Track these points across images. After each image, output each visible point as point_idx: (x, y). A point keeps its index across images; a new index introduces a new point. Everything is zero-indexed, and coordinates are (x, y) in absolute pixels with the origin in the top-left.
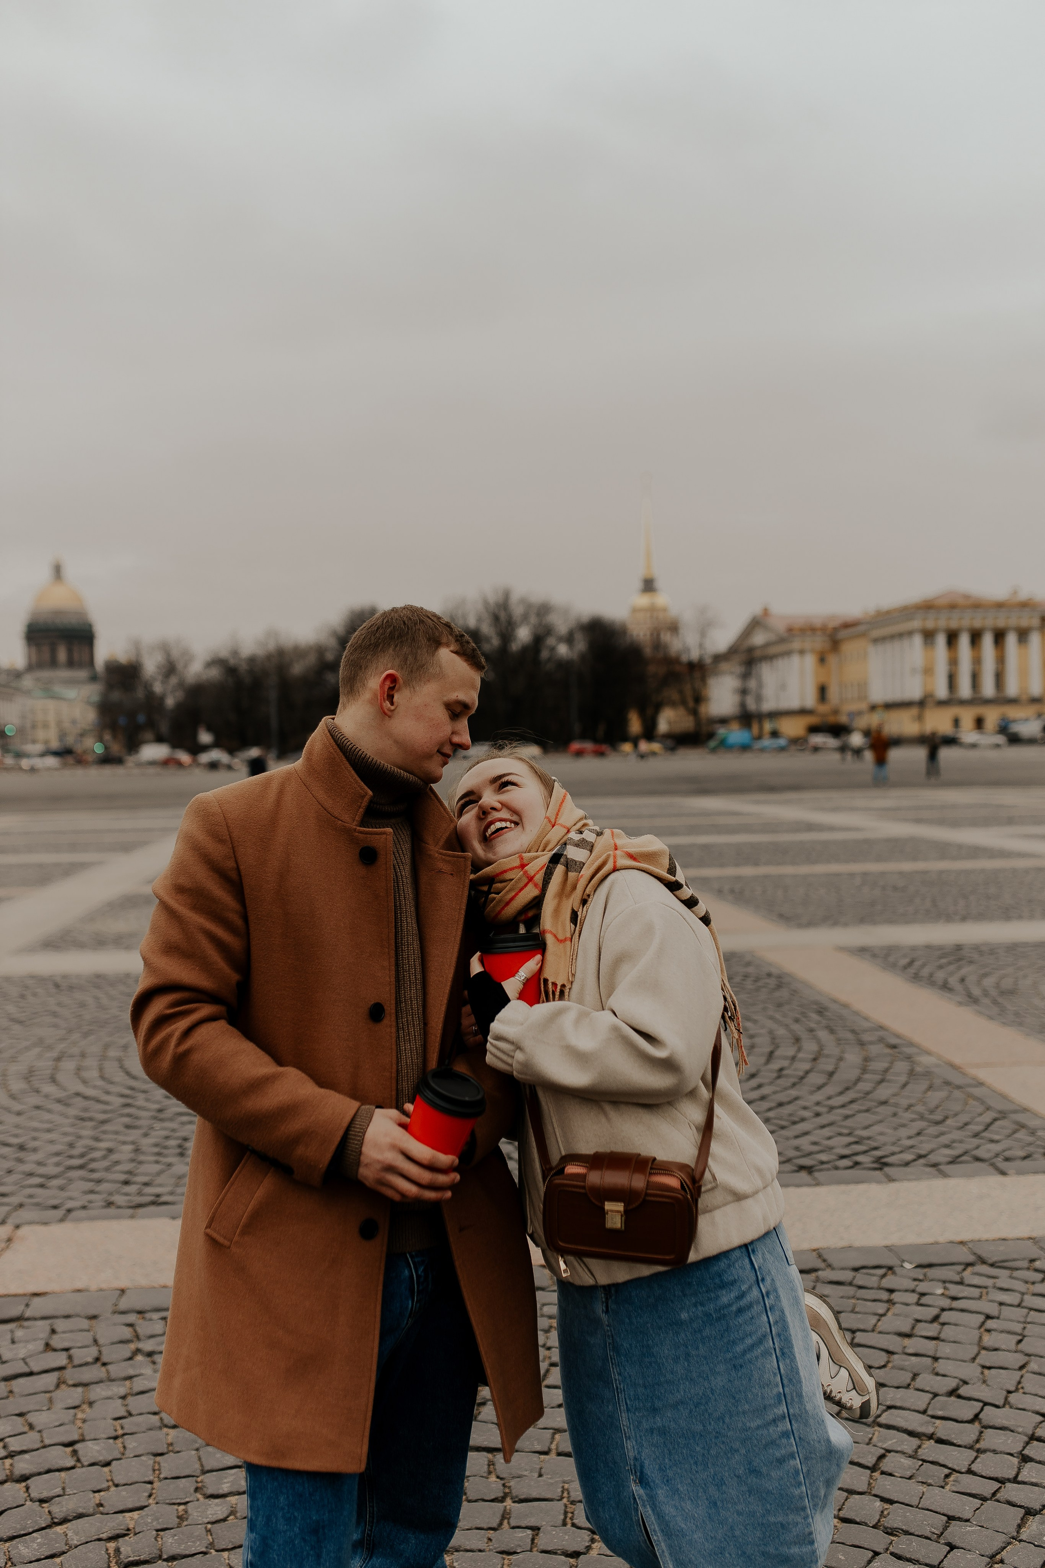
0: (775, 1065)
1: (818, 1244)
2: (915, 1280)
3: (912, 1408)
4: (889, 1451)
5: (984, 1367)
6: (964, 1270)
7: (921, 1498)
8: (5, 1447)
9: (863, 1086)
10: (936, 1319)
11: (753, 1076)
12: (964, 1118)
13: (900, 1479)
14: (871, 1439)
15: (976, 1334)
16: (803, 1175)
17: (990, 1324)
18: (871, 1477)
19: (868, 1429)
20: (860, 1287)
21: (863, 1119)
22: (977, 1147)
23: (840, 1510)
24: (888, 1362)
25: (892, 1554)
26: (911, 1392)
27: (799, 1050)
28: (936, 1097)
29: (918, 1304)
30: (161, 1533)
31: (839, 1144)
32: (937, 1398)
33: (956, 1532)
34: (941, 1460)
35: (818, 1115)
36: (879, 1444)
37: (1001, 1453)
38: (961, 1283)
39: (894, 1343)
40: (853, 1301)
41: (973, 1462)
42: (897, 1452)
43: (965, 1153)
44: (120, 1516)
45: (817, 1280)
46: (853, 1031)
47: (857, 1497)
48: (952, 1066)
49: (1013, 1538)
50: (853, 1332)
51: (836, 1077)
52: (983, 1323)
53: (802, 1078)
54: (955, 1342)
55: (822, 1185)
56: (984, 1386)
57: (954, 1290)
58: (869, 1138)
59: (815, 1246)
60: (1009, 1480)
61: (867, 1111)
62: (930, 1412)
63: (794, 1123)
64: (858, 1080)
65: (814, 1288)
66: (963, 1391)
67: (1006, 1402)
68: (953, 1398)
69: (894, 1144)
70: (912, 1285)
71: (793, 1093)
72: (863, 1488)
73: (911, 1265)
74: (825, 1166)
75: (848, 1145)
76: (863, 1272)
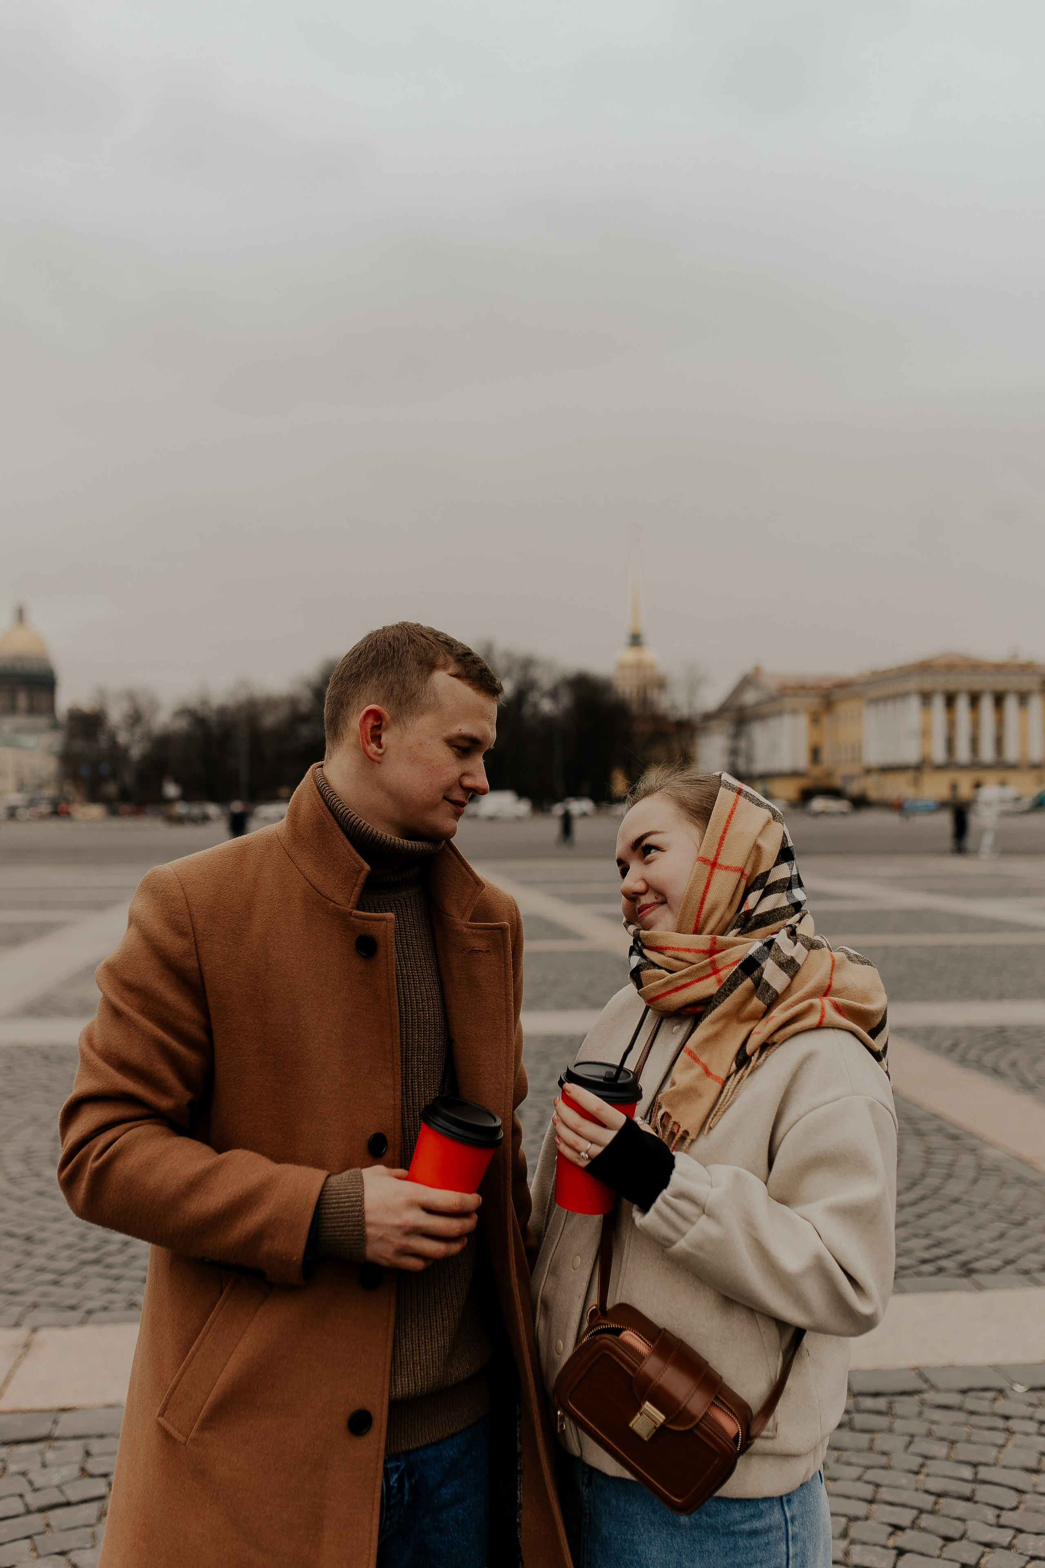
1: (918, 1360)
2: (1031, 1405)
9: (932, 1181)
20: (972, 1413)
21: (938, 1219)
24: (1020, 1503)
28: (1012, 1194)
29: (1040, 1434)
39: (1020, 1479)
40: (966, 1429)
45: (923, 1403)
48: (1021, 1160)
50: (975, 1465)
55: (908, 1292)
58: (949, 1240)
59: (914, 1362)
61: (941, 1209)
64: (923, 1176)
65: (920, 1414)
69: (976, 1247)
70: (1029, 1411)
73: (1022, 1387)
74: (906, 1272)
75: (928, 1248)
76: (971, 1394)
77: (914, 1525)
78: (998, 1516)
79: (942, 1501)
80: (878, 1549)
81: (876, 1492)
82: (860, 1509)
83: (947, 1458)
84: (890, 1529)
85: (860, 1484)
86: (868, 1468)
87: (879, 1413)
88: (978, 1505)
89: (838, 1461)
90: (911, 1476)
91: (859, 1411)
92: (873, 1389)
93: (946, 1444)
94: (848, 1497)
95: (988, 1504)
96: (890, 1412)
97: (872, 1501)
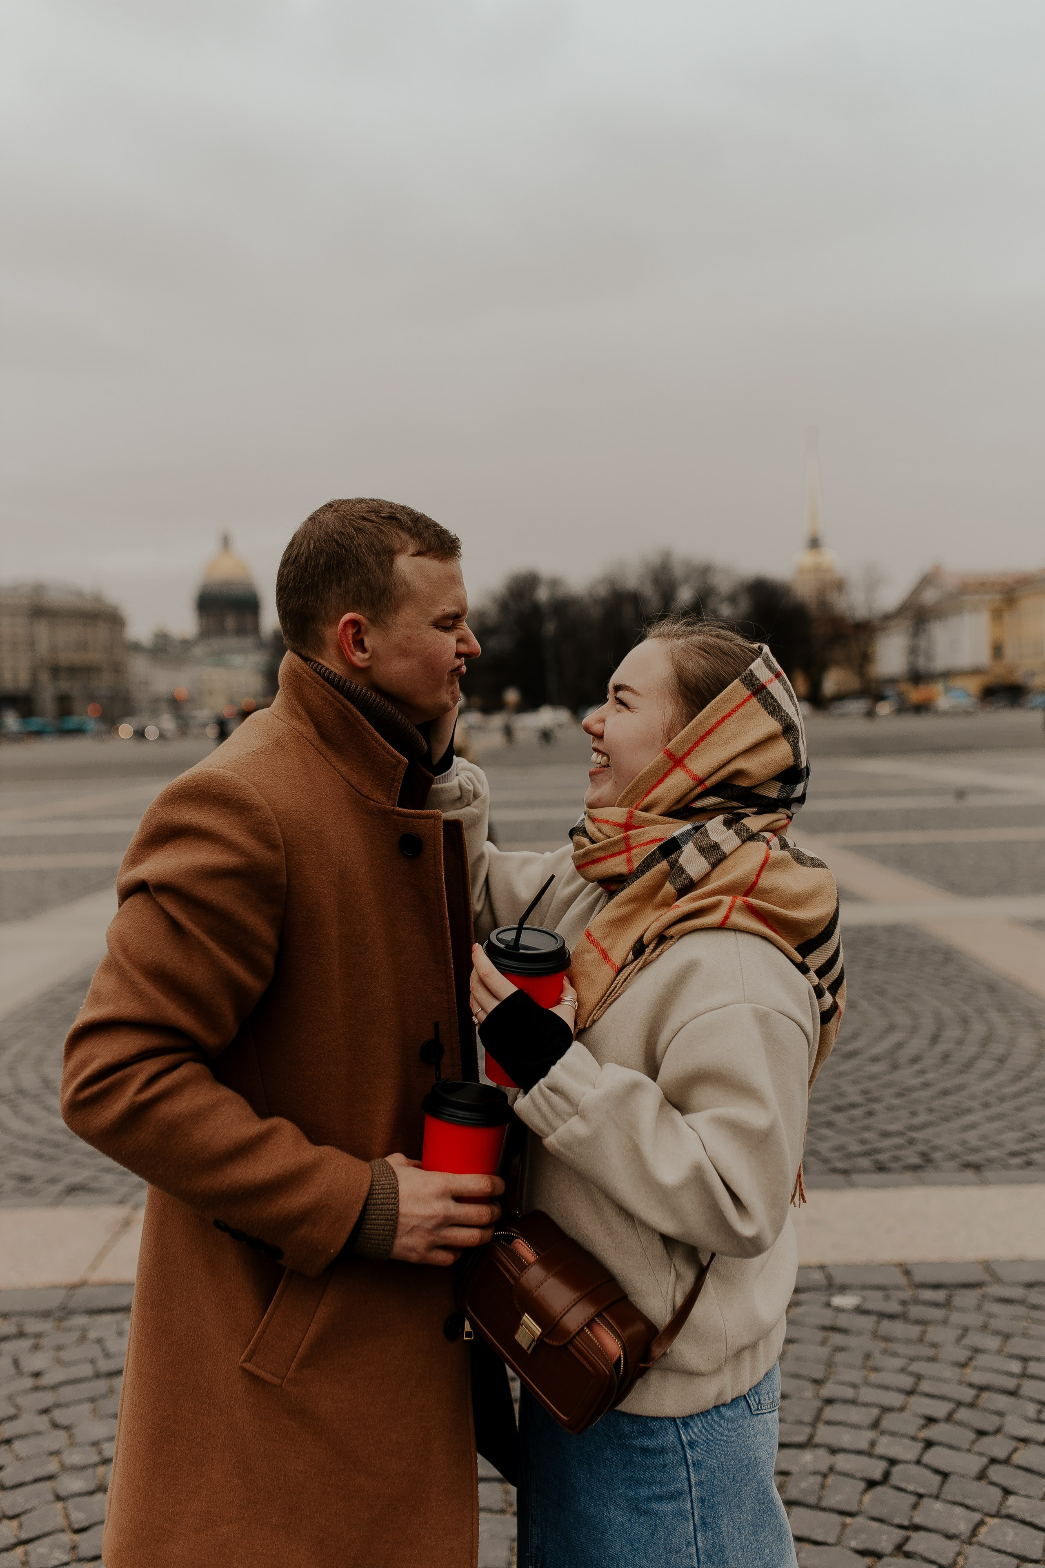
0: (940, 1048)
1: (987, 1253)
8: (100, 1453)
11: (915, 1060)
16: (970, 1174)
20: (1034, 1307)
27: (968, 1031)
31: (1011, 1139)
35: (986, 1105)
40: (1025, 1324)
45: (984, 1296)
46: (1029, 1013)
50: (1025, 1359)
51: (1009, 1063)
53: (970, 1064)
55: (991, 1185)
59: (984, 1255)
64: (1032, 1067)
65: (979, 1307)
71: (959, 1080)
74: (994, 1164)
75: (1022, 1141)
76: (1037, 1289)
77: (949, 1418)
79: (985, 1395)
80: (906, 1441)
81: (916, 1384)
82: (898, 1399)
83: (999, 1352)
84: (923, 1421)
85: (902, 1376)
86: (913, 1359)
87: (936, 1304)
88: (1021, 1400)
89: (885, 1352)
90: (957, 1370)
91: (917, 1302)
92: (935, 1281)
93: (1000, 1338)
94: (886, 1388)
95: (1032, 1400)
96: (946, 1304)
97: (910, 1393)
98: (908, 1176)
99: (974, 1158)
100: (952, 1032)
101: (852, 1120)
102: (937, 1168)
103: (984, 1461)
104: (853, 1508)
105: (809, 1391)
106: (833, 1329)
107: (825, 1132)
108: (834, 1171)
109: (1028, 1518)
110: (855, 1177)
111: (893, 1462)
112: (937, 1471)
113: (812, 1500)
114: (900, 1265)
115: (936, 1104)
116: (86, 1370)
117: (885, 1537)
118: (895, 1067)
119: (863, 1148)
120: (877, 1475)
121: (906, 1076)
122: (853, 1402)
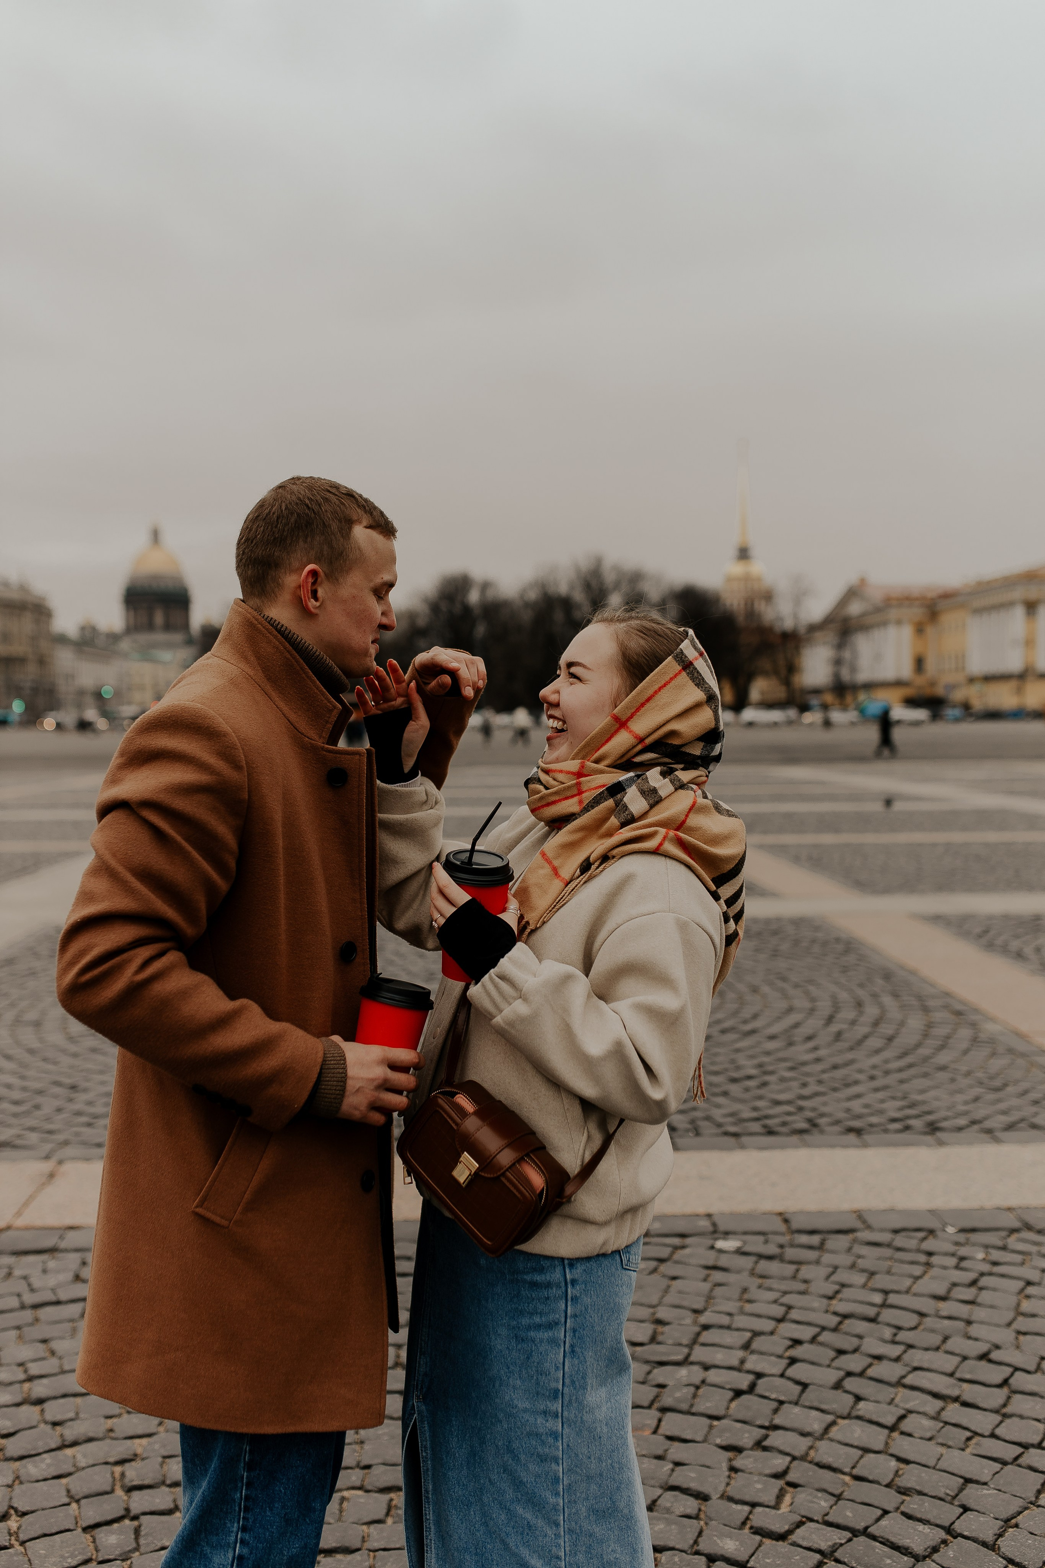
0: (834, 1028)
1: (860, 1204)
2: (957, 1244)
3: (940, 1371)
4: (910, 1412)
5: (1019, 1333)
6: (1009, 1236)
7: (939, 1459)
8: (26, 1371)
9: (924, 1051)
10: (974, 1283)
11: (809, 1038)
12: (1024, 1085)
13: (919, 1440)
14: (893, 1399)
15: (1013, 1300)
16: (852, 1137)
17: (1030, 1290)
18: (889, 1436)
19: (892, 1390)
20: (899, 1249)
21: (919, 1083)
22: (1036, 1114)
23: (853, 1467)
24: (919, 1324)
25: (903, 1514)
26: (940, 1355)
27: (861, 1013)
28: (999, 1063)
29: (957, 1267)
30: (167, 1460)
31: (892, 1108)
32: (967, 1362)
33: (971, 1495)
34: (964, 1422)
35: (872, 1078)
36: (902, 1405)
37: (1028, 1418)
38: (1004, 1248)
39: (927, 1305)
40: (890, 1263)
41: (998, 1426)
42: (918, 1413)
43: (1022, 1120)
44: (129, 1442)
45: (855, 1241)
46: (920, 998)
47: (872, 1455)
48: (1017, 1034)
49: (1031, 1503)
50: (886, 1292)
51: (897, 1042)
52: (1022, 1290)
53: (860, 1042)
54: (992, 1307)
55: (870, 1146)
56: (1017, 1352)
57: (996, 1255)
58: (924, 1102)
59: (857, 1206)
60: (1033, 1446)
61: (926, 1075)
62: (958, 1375)
63: (847, 1085)
64: (918, 1045)
65: (850, 1249)
66: (995, 1355)
67: (1038, 1368)
68: (983, 1363)
69: (949, 1108)
70: (952, 1248)
71: (850, 1056)
72: (879, 1446)
73: (953, 1228)
74: (875, 1129)
75: (901, 1109)
76: (903, 1234)
77: (813, 1340)
78: (895, 1335)
79: (847, 1322)
80: (773, 1358)
81: (787, 1313)
82: (769, 1325)
83: (864, 1286)
84: (789, 1343)
85: (774, 1306)
86: (785, 1293)
87: (811, 1247)
88: (879, 1326)
89: (760, 1287)
90: (825, 1301)
91: (792, 1245)
92: (809, 1227)
93: (866, 1275)
94: (759, 1316)
95: (889, 1325)
96: (821, 1247)
97: (780, 1320)
98: (795, 1139)
99: (856, 1124)
100: (847, 1014)
101: (747, 1090)
102: (822, 1132)
103: (842, 1373)
104: (721, 1412)
105: (689, 1319)
106: (715, 1268)
107: (721, 1100)
108: (726, 1134)
109: (875, 1418)
110: (744, 1139)
111: (759, 1375)
112: (798, 1383)
113: (684, 1406)
114: (780, 1214)
115: (825, 1076)
116: (14, 1302)
117: (746, 1435)
118: (791, 1044)
119: (755, 1114)
120: (744, 1385)
121: (801, 1052)
122: (728, 1328)
